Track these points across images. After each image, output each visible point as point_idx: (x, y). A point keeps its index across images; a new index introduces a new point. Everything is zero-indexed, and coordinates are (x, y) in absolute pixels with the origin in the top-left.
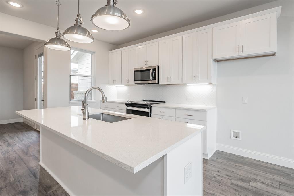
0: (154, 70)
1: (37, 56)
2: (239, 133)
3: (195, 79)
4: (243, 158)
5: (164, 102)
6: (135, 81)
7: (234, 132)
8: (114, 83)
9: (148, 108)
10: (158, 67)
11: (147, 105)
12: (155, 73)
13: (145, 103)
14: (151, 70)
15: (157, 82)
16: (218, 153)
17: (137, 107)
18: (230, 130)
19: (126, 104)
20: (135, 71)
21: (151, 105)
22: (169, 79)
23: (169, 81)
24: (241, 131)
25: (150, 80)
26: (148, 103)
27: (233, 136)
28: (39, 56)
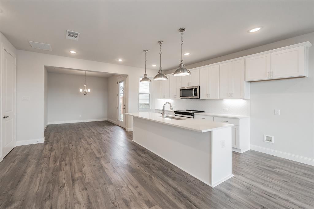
0: (196, 89)
1: (119, 82)
2: (272, 137)
3: (230, 96)
4: (276, 157)
5: (204, 112)
6: (180, 96)
7: (266, 136)
8: (164, 97)
9: (192, 115)
10: (199, 87)
11: (191, 113)
12: (196, 91)
13: (190, 112)
14: (194, 89)
15: (198, 98)
16: (251, 151)
17: (182, 114)
18: (263, 135)
19: (175, 112)
20: (181, 90)
21: (194, 113)
22: (208, 95)
23: (208, 96)
24: (274, 137)
25: (193, 96)
26: (192, 112)
27: (266, 140)
28: (120, 82)
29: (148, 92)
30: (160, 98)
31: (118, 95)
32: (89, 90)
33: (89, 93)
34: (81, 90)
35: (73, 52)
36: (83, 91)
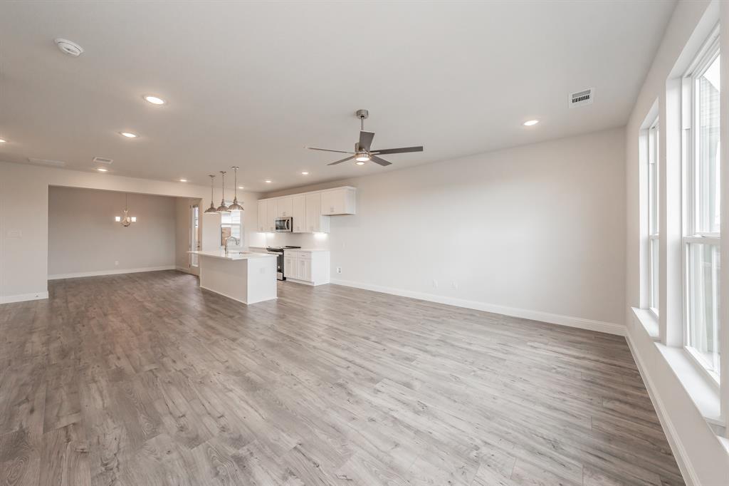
0: (289, 220)
1: (189, 208)
6: (276, 229)
10: (292, 218)
12: (289, 223)
14: (286, 221)
15: (290, 231)
19: (268, 249)
20: (276, 221)
22: (298, 228)
25: (286, 229)
28: (194, 207)
29: (239, 222)
30: (259, 232)
31: (191, 227)
32: (134, 219)
33: (134, 223)
34: (118, 219)
35: (102, 170)
36: (122, 219)
